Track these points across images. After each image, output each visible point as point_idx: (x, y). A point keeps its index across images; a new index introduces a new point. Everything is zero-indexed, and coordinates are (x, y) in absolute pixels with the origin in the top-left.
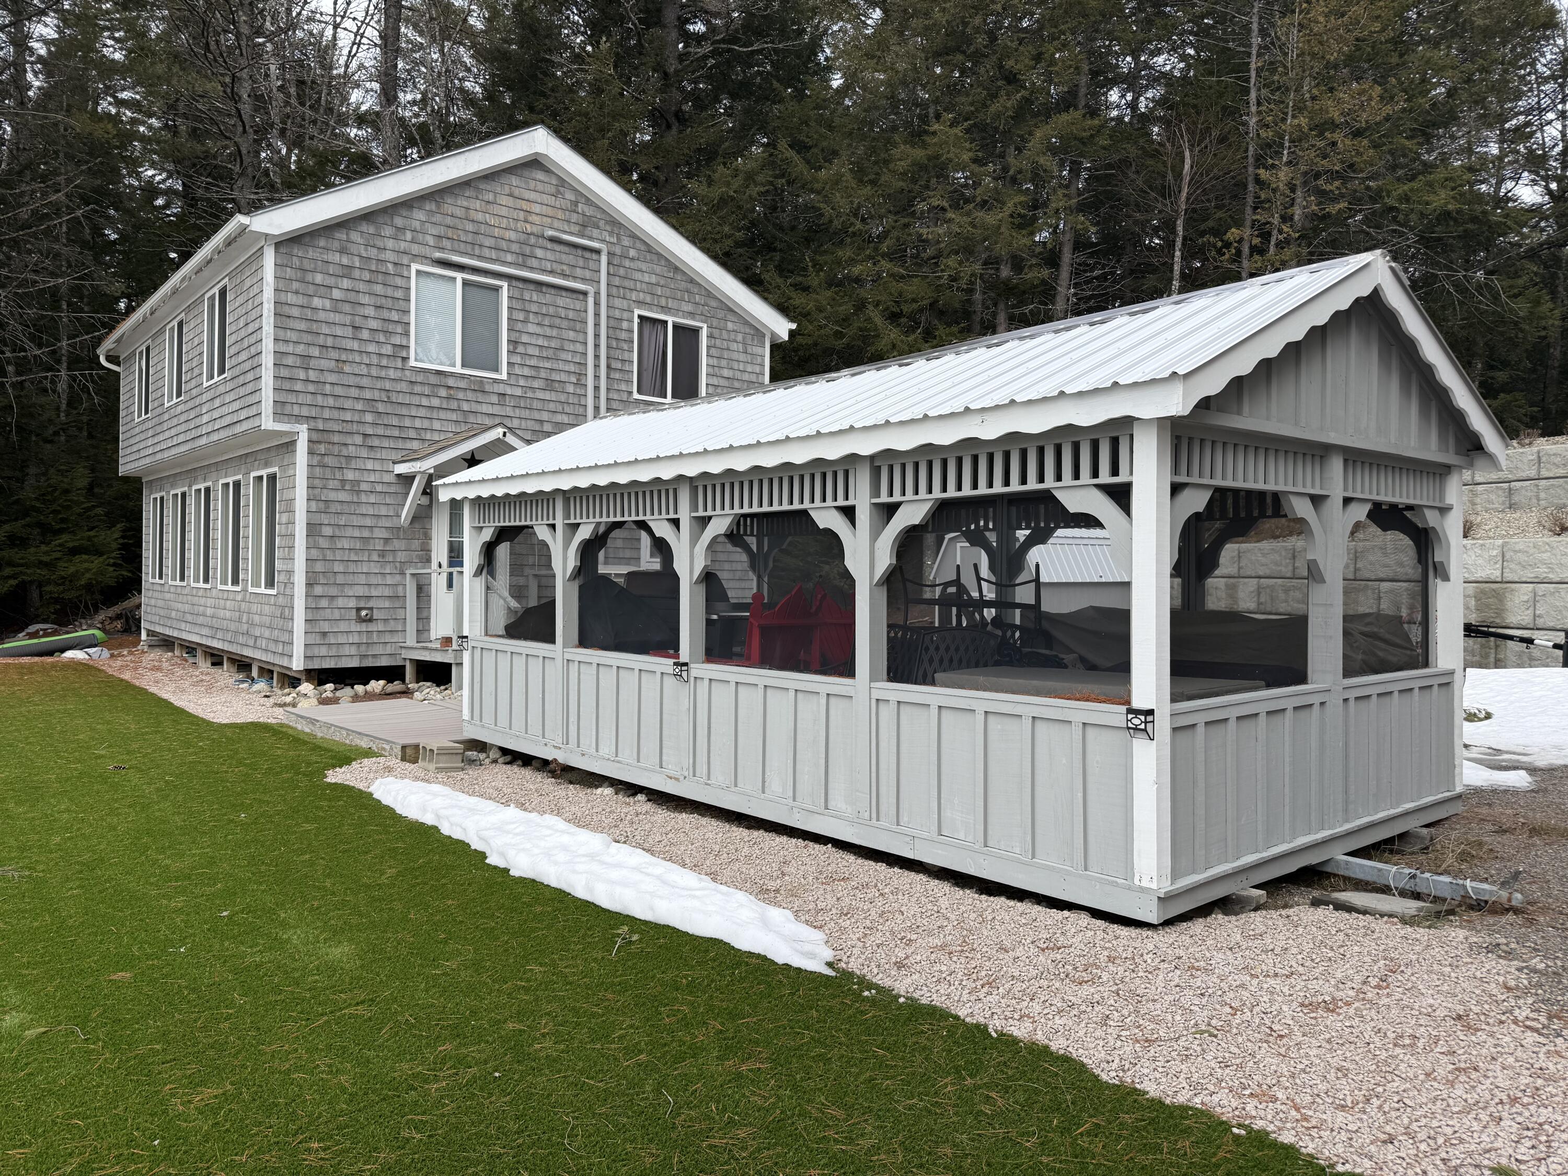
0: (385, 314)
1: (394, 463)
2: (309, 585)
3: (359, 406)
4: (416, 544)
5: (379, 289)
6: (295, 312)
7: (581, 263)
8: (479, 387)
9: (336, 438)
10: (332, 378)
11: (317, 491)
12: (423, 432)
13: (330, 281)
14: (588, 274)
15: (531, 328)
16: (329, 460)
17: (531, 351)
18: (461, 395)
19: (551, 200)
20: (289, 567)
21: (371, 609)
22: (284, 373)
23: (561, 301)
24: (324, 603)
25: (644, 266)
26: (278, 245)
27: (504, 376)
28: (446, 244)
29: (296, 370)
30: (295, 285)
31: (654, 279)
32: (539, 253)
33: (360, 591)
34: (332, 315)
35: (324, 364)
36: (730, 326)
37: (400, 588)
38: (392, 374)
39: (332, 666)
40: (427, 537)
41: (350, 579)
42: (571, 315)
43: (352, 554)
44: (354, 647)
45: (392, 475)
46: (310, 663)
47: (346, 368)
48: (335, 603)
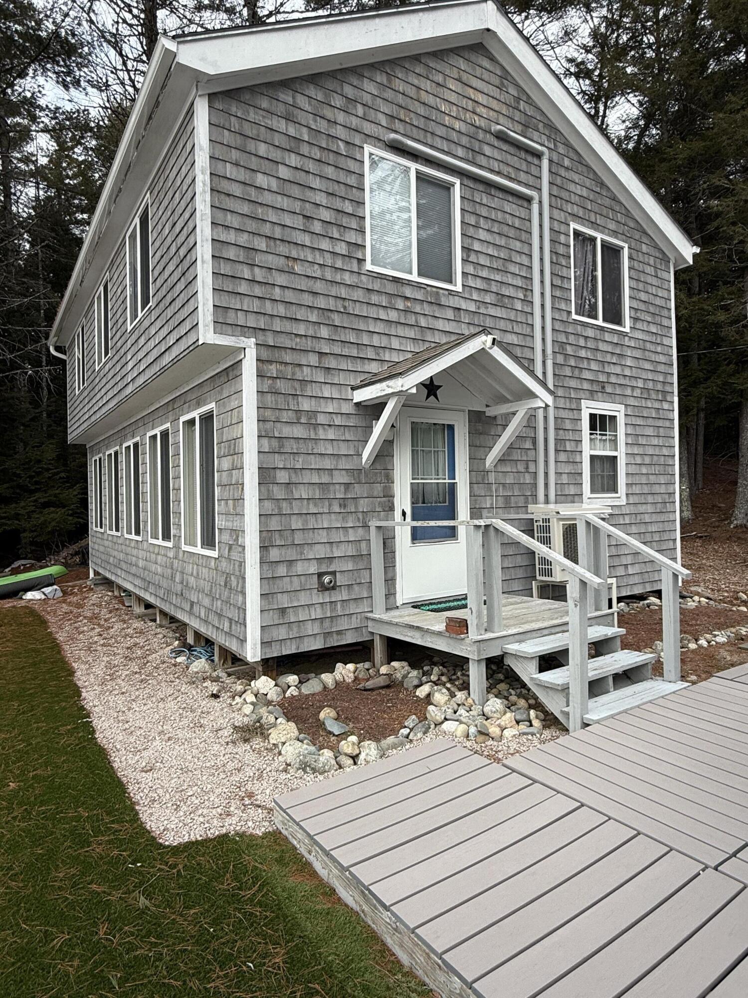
0: (338, 204)
1: (354, 388)
2: (264, 548)
3: (313, 318)
4: (378, 489)
5: (330, 171)
6: (236, 190)
7: (524, 167)
8: (435, 300)
9: (288, 357)
10: (281, 279)
11: (269, 425)
12: (381, 351)
13: (275, 154)
14: (531, 181)
15: (482, 235)
16: (280, 385)
17: (483, 260)
18: (418, 309)
19: (495, 92)
20: (236, 525)
21: (333, 573)
22: (226, 269)
23: (508, 208)
24: (282, 570)
25: (576, 177)
26: (212, 97)
27: (459, 288)
28: (398, 125)
29: (240, 267)
30: (235, 155)
31: (585, 193)
32: (487, 150)
33: (321, 551)
34: (279, 198)
35: (272, 260)
36: (644, 248)
37: (364, 545)
38: (348, 278)
39: (294, 651)
40: (390, 480)
41: (310, 537)
42: (517, 223)
43: (311, 506)
44: (317, 624)
45: (351, 404)
46: (267, 650)
47: (298, 268)
48: (294, 569)
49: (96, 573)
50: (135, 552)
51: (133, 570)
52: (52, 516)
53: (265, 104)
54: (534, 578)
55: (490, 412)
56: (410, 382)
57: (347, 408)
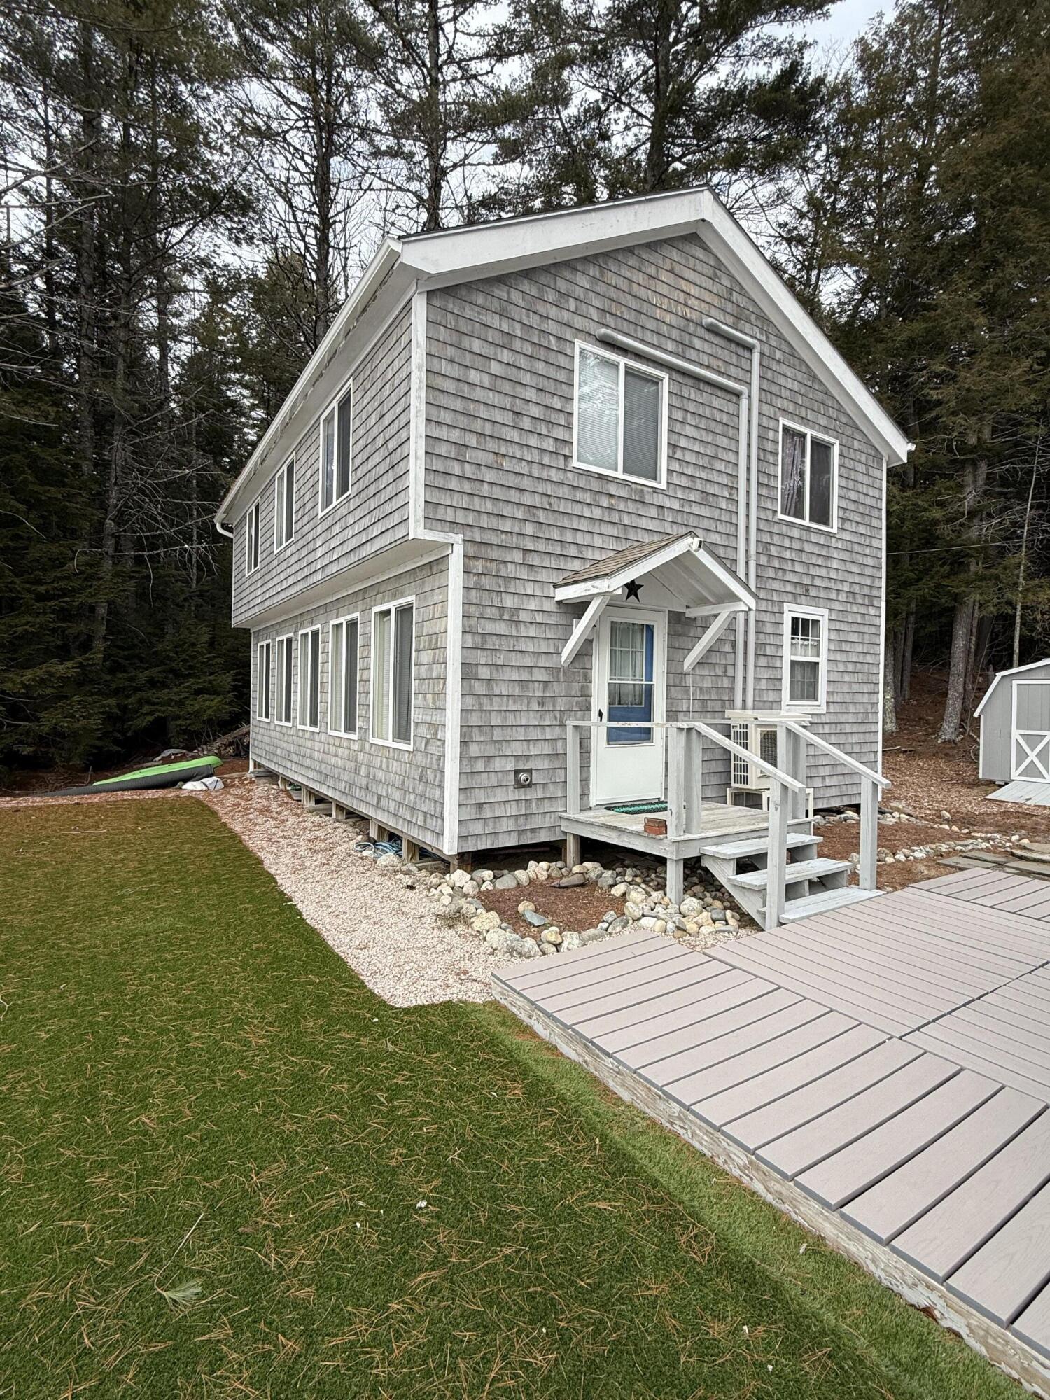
0: (548, 400)
1: (555, 586)
2: (464, 743)
3: (519, 514)
4: (576, 688)
5: (540, 367)
6: (449, 386)
7: (734, 360)
8: (639, 498)
9: (494, 554)
10: (490, 476)
11: (473, 622)
12: (584, 549)
13: (488, 351)
14: (741, 375)
15: (689, 431)
16: (485, 581)
17: (689, 457)
18: (622, 507)
19: (708, 284)
20: (436, 718)
21: (530, 771)
22: (437, 465)
23: (716, 403)
24: (480, 766)
25: (788, 371)
26: (430, 294)
27: (664, 486)
28: (609, 320)
29: (450, 463)
30: (450, 351)
31: (796, 387)
32: (698, 343)
33: (518, 749)
34: (491, 394)
35: (481, 457)
36: (856, 445)
37: (560, 744)
38: (554, 475)
39: (489, 847)
40: (587, 679)
41: (508, 734)
42: (725, 419)
43: (511, 702)
44: (512, 820)
45: (553, 602)
46: (464, 844)
47: (506, 465)
48: (492, 765)
49: (257, 765)
50: (309, 744)
51: (307, 762)
52: (207, 703)
53: (480, 300)
54: (729, 785)
55: (690, 613)
56: (616, 584)
57: (549, 606)
